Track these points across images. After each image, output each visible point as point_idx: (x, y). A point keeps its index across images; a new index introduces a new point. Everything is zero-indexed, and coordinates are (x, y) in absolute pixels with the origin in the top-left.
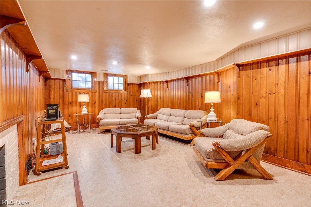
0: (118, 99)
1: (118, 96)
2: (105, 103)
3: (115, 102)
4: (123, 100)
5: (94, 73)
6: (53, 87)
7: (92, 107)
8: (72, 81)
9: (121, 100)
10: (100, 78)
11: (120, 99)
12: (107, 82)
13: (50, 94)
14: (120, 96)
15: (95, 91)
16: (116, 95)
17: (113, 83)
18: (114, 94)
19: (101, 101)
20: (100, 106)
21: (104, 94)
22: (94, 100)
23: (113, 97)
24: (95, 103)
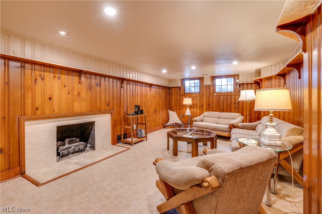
0: (227, 102)
1: (227, 99)
2: (211, 106)
3: (223, 106)
4: (233, 103)
5: (201, 78)
6: (173, 93)
7: (200, 109)
8: (185, 87)
9: (231, 103)
10: (207, 82)
11: (229, 102)
12: (214, 85)
13: (172, 98)
14: (229, 99)
15: (203, 95)
16: (224, 98)
17: (221, 85)
18: (222, 97)
19: (208, 104)
20: (207, 109)
21: (211, 97)
22: (201, 103)
23: (221, 100)
24: (202, 106)
